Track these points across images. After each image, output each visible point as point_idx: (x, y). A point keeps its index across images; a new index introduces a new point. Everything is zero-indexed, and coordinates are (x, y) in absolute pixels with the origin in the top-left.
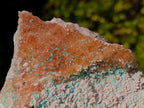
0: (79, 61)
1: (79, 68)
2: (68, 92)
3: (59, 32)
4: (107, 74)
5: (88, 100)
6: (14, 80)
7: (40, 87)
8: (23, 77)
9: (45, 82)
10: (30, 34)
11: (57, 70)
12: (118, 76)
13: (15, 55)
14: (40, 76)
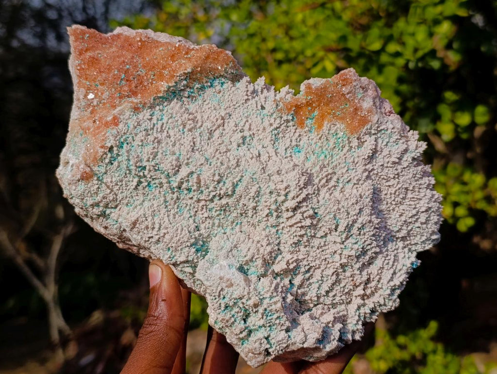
0: (161, 77)
1: (164, 86)
2: (154, 121)
3: (128, 43)
4: (202, 89)
5: (184, 127)
6: (81, 120)
7: (116, 121)
8: (92, 113)
9: (122, 113)
10: (89, 54)
11: (134, 94)
12: (218, 88)
13: (75, 88)
14: (114, 107)
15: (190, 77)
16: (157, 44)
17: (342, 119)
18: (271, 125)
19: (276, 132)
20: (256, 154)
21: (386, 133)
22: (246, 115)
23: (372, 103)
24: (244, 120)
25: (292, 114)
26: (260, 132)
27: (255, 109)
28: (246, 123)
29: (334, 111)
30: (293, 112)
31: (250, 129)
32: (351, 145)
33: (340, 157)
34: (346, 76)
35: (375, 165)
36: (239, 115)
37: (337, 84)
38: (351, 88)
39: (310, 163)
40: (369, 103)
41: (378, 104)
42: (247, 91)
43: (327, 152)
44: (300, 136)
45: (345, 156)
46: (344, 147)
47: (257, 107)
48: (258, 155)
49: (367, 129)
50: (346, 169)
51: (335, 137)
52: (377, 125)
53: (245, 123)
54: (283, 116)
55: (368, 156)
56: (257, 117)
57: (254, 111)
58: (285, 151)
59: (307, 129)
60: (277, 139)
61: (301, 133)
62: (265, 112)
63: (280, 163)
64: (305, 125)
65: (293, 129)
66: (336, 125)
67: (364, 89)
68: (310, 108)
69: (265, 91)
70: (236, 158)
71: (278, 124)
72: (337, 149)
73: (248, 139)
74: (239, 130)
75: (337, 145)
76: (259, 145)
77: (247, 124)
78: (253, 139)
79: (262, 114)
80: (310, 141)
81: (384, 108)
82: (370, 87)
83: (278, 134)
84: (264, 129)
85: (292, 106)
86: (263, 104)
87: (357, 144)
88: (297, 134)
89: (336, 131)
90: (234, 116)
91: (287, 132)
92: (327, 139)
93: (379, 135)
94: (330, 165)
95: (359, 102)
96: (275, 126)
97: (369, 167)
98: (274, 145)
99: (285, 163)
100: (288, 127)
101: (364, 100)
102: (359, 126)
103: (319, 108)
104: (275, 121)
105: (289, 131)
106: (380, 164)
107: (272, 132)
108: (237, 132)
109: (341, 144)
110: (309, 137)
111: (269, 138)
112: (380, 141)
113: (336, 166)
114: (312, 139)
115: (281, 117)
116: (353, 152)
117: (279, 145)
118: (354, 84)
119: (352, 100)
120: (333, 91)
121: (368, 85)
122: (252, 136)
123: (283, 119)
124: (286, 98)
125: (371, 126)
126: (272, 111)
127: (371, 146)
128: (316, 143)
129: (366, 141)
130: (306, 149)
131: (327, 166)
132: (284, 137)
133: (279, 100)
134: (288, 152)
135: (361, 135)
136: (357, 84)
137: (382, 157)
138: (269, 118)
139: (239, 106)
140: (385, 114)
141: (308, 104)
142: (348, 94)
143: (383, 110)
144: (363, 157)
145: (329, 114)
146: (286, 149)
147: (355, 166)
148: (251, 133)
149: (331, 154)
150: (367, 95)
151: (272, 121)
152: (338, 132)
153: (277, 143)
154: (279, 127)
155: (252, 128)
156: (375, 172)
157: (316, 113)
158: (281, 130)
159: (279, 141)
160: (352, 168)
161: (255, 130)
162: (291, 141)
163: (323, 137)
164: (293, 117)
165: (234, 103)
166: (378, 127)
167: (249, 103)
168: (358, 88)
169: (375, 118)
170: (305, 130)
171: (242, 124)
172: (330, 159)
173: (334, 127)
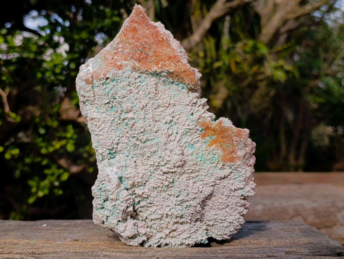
0: (157, 63)
1: (155, 68)
2: (137, 81)
3: (157, 34)
4: (173, 83)
5: (148, 94)
6: (108, 52)
7: (120, 67)
8: (115, 53)
9: (126, 65)
10: (135, 25)
11: (139, 61)
12: (180, 88)
13: (117, 36)
14: (126, 60)
15: (170, 74)
16: (169, 46)
17: (224, 150)
18: (189, 125)
19: (188, 131)
20: (169, 133)
21: (239, 173)
22: (182, 111)
23: (243, 155)
24: (179, 113)
25: (203, 128)
26: (181, 124)
27: (188, 112)
28: (179, 115)
29: (223, 143)
30: (204, 128)
31: (178, 119)
32: (218, 165)
33: (207, 167)
34: (241, 133)
35: (222, 183)
36: (179, 109)
37: (234, 133)
38: (239, 140)
39: (191, 158)
40: (242, 153)
41: (247, 157)
42: (192, 101)
43: (203, 159)
44: (198, 141)
45: (210, 168)
46: (214, 163)
47: (189, 112)
48: (170, 134)
49: (231, 165)
50: (206, 174)
51: (213, 155)
52: (237, 166)
53: (178, 115)
54: (197, 126)
55: (221, 177)
56: (186, 116)
57: (187, 113)
58: (184, 143)
59: (204, 141)
60: (186, 134)
61: (200, 140)
62: (191, 117)
63: (175, 147)
64: (205, 138)
65: (197, 135)
66: (219, 150)
67: (246, 145)
68: (213, 133)
69: (201, 107)
70: (158, 128)
71: (192, 128)
72: (210, 162)
73: (173, 123)
74: (172, 116)
75: (211, 160)
76: (176, 130)
77: (179, 116)
78: (175, 125)
79: (189, 117)
80: (201, 147)
81: (250, 161)
82: (249, 147)
83: (189, 132)
84: (184, 125)
85: (205, 125)
86: (194, 112)
87: (220, 167)
88: (197, 139)
89: (216, 153)
90: (176, 107)
91: (194, 134)
92: (209, 153)
93: (235, 171)
94: (200, 166)
95: (237, 149)
96: (190, 127)
97: (218, 182)
98: (182, 136)
99: (177, 149)
100: (196, 133)
101: (240, 150)
102: (228, 160)
103: (217, 136)
104: (192, 125)
105: (195, 135)
106: (224, 185)
107: (186, 129)
108: (171, 116)
109: (213, 161)
110: (202, 145)
111: (182, 131)
112: (233, 174)
113: (202, 169)
114: (202, 147)
115: (196, 126)
116: (216, 169)
117: (185, 137)
118: (242, 139)
119: (235, 146)
120: (230, 134)
121: (249, 145)
122: (176, 123)
123: (196, 127)
124: (207, 118)
125: (234, 165)
126: (194, 119)
127: (226, 174)
128: (202, 151)
129: (226, 169)
130: (195, 150)
131: (198, 166)
132: (190, 136)
133: (203, 116)
134: (186, 144)
135: (226, 165)
136: (243, 141)
137: (228, 182)
138: (190, 122)
139: (182, 105)
140: (247, 164)
141: (214, 130)
142: (235, 141)
143: (247, 162)
144: (218, 175)
145: (220, 142)
146: (186, 142)
147: (211, 176)
148: (177, 121)
149: (205, 161)
150: (245, 149)
151: (191, 124)
152: (216, 154)
153: (184, 136)
154: (192, 130)
155: (179, 120)
156: (219, 186)
157: (214, 137)
158: (192, 131)
159: (186, 136)
160: (209, 176)
161: (180, 122)
162: (191, 141)
163: (207, 151)
164: (202, 130)
165: (181, 102)
166: (237, 168)
167: (188, 107)
168: (242, 143)
169: (239, 163)
170: (203, 141)
171: (176, 114)
172: (202, 163)
173: (217, 150)
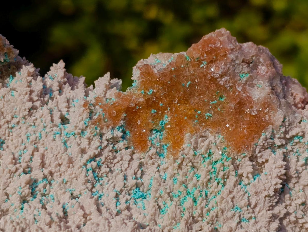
17: (217, 124)
18: (83, 151)
19: (94, 164)
20: (57, 214)
21: (302, 141)
22: (33, 138)
23: (268, 89)
24: (31, 148)
25: (121, 126)
26: (63, 168)
27: (50, 124)
28: (35, 153)
29: (199, 112)
30: (122, 122)
31: (43, 165)
32: (240, 172)
33: (223, 198)
34: (214, 44)
35: (290, 205)
36: (20, 140)
37: (200, 62)
38: (225, 65)
39: (166, 217)
40: (263, 89)
41: (279, 89)
42: (31, 92)
43: (196, 192)
44: (141, 165)
45: (231, 196)
46: (228, 178)
47: (52, 121)
48: (61, 214)
49: (266, 139)
50: (237, 219)
51: (207, 160)
52: (283, 130)
53: (33, 155)
54: (104, 131)
55: (276, 191)
56: (54, 140)
57: (48, 130)
58: (115, 200)
59: (153, 151)
60: (97, 178)
61: (143, 160)
62: (69, 128)
63: (107, 228)
64: (149, 144)
65: (125, 154)
66: (206, 137)
67: (251, 64)
68: (154, 111)
69: (67, 88)
70: (18, 227)
71: (97, 148)
72: (215, 184)
73: (40, 185)
74: (21, 170)
75: (213, 175)
76: (65, 193)
77: (37, 156)
78: (50, 184)
79: (64, 133)
80: (162, 173)
81: (292, 95)
82: (261, 60)
83: (99, 167)
84: (71, 161)
85: (119, 112)
86: (64, 113)
87: (250, 169)
88: (135, 164)
89: (209, 148)
90: (9, 143)
91: (116, 161)
92: (193, 167)
93: (289, 147)
94: (205, 215)
95: (244, 90)
96: (91, 153)
97: (280, 210)
98: (94, 190)
99: (117, 227)
100: (116, 151)
101: (252, 86)
102: (250, 134)
103: (171, 110)
104: (89, 144)
105: (119, 158)
106: (299, 201)
107: (85, 165)
108: (17, 173)
109: (222, 173)
110: (159, 166)
111: (82, 179)
112: (292, 158)
113: (217, 216)
114: (165, 170)
115: (101, 135)
116: (246, 185)
117: (103, 188)
118: (231, 56)
119: (231, 87)
120: (193, 75)
121: (257, 55)
122: (49, 178)
123: (104, 138)
124: (108, 96)
125: (273, 132)
126: (81, 125)
127: (277, 170)
128: (173, 176)
129: (267, 161)
130: (156, 191)
131: (200, 219)
132: (111, 171)
133: (93, 102)
134: (122, 200)
135: (257, 151)
136: (237, 57)
137: (301, 187)
138: (78, 140)
139: (18, 123)
140: (296, 105)
141: (150, 104)
142: (222, 76)
143: (290, 99)
144: (266, 193)
145: (191, 117)
146: (117, 196)
147: (254, 212)
148: (46, 172)
149: (203, 194)
150: (258, 74)
151: (84, 143)
152: (212, 151)
153: (98, 186)
154: (100, 155)
155: (47, 162)
156: (292, 218)
157: (167, 119)
158: (103, 158)
159: (101, 182)
160: (247, 216)
161: (53, 165)
162: (125, 179)
163: (184, 164)
164: (124, 132)
165: (8, 118)
166: (286, 132)
167: (37, 114)
168: (239, 64)
169: (278, 117)
170: (150, 153)
171: (26, 156)
172: (203, 204)
173: (204, 141)
